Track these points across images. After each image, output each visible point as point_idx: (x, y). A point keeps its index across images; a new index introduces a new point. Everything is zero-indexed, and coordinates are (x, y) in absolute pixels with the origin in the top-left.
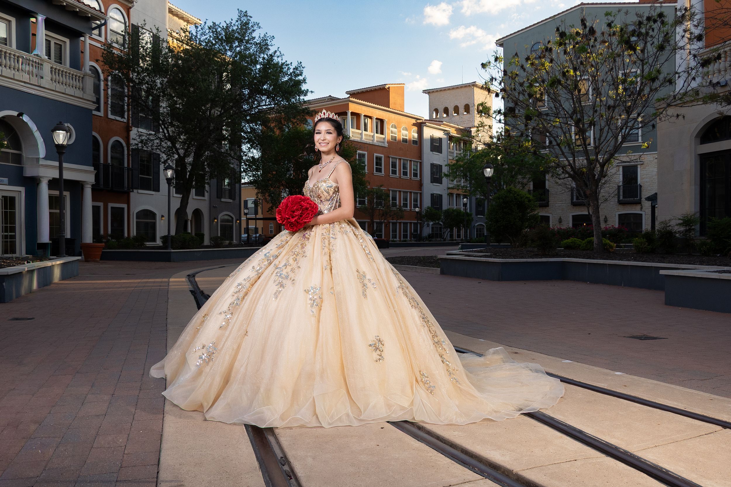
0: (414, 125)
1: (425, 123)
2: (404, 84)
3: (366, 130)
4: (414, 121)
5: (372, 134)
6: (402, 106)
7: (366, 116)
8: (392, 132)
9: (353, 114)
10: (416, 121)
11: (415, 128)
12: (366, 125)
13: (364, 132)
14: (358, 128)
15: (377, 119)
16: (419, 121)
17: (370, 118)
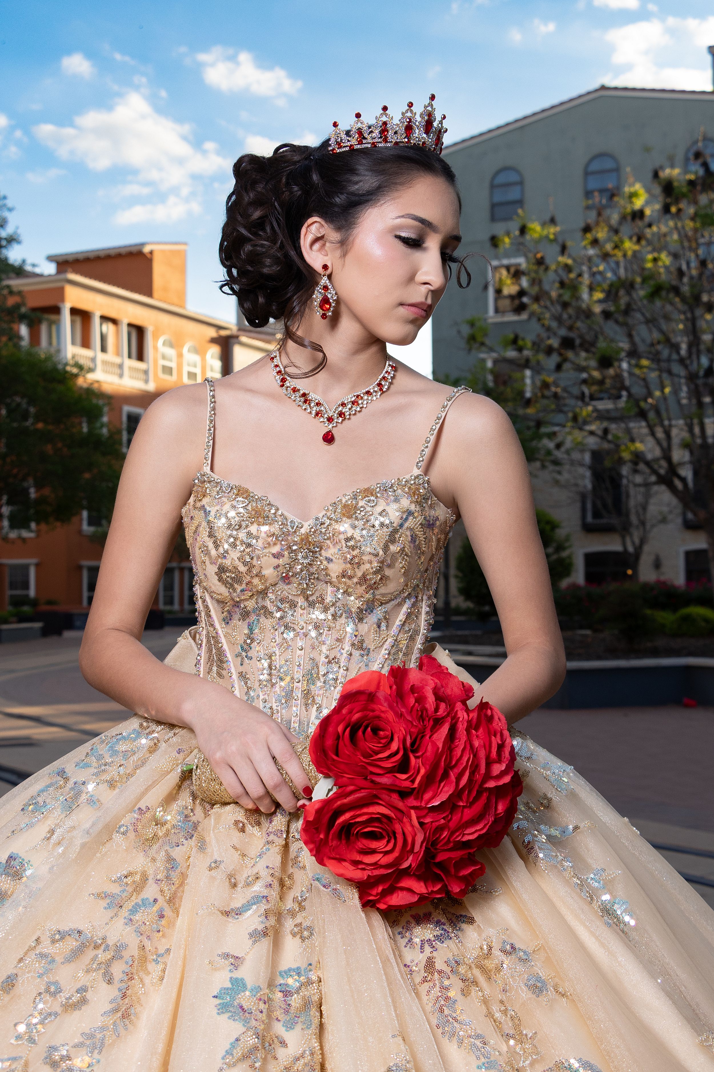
0: (214, 341)
1: (237, 337)
2: (185, 244)
3: (104, 349)
4: (212, 333)
5: (118, 360)
6: (182, 295)
7: (105, 319)
8: (164, 357)
9: (74, 311)
10: (217, 332)
11: (214, 351)
12: (103, 338)
13: (100, 356)
14: (86, 343)
15: (130, 325)
16: (224, 333)
17: (114, 321)
